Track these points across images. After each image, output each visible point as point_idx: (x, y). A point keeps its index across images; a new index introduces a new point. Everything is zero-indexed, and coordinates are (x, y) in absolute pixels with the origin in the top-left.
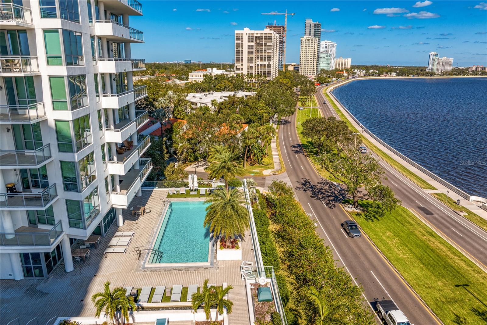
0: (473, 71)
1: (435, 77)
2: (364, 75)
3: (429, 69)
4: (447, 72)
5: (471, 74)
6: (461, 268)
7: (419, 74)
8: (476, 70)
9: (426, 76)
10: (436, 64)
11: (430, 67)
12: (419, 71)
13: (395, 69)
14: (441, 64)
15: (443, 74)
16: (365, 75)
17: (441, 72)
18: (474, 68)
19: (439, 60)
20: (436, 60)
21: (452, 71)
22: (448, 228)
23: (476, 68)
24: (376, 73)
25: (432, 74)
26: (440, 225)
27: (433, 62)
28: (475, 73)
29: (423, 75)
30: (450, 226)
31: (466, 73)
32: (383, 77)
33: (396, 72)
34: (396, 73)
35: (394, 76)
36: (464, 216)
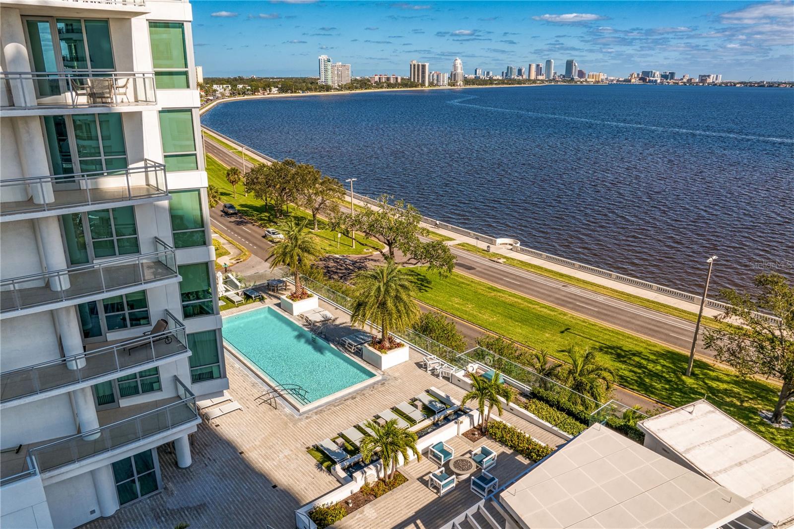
0: (376, 82)
1: (332, 93)
2: (231, 94)
3: (322, 81)
4: (345, 85)
5: (375, 87)
6: (549, 315)
7: (310, 89)
8: (380, 81)
9: (320, 91)
10: (329, 72)
11: (323, 79)
12: (310, 85)
13: (274, 82)
14: (336, 72)
15: (341, 88)
16: (233, 94)
17: (339, 86)
18: (377, 78)
19: (333, 67)
20: (329, 67)
21: (352, 84)
22: (502, 279)
23: (380, 78)
24: (248, 90)
25: (328, 88)
26: (492, 278)
27: (326, 71)
28: (379, 84)
29: (316, 90)
30: (502, 277)
31: (369, 85)
32: (259, 96)
33: (277, 87)
34: (277, 89)
35: (274, 93)
36: (504, 262)
